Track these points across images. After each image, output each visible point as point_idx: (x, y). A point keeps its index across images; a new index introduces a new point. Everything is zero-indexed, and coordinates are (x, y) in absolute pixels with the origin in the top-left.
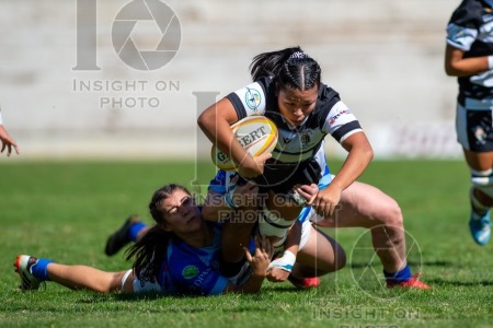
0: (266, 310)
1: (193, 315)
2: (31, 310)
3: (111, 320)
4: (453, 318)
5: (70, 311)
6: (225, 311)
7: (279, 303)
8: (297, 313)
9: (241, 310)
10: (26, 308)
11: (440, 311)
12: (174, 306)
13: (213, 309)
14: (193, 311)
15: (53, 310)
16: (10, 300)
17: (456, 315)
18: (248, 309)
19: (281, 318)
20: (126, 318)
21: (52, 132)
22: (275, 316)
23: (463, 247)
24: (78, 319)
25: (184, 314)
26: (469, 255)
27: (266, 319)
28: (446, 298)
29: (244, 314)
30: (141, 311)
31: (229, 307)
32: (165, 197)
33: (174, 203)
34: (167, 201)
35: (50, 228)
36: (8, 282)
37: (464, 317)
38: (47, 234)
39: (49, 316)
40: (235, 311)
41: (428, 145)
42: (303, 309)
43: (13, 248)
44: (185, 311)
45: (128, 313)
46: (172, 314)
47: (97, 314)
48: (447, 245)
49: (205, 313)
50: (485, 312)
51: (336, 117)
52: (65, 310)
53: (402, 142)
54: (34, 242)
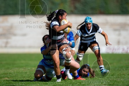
16: (20, 84)
21: (30, 47)
23: (122, 74)
26: (123, 75)
35: (30, 68)
38: (29, 70)
41: (114, 51)
43: (21, 73)
54: (26, 72)
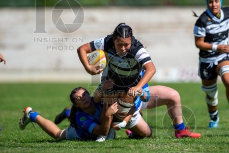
0: (123, 148)
1: (92, 150)
2: (22, 147)
3: (57, 151)
4: (204, 151)
5: (39, 148)
6: (106, 148)
7: (129, 145)
8: (137, 149)
9: (113, 148)
10: (20, 146)
11: (199, 148)
12: (84, 146)
13: (101, 147)
14: (92, 148)
15: (32, 147)
16: (13, 143)
17: (205, 150)
18: (116, 147)
19: (130, 151)
20: (63, 151)
22: (127, 150)
24: (43, 151)
25: (88, 149)
27: (123, 151)
28: (201, 143)
29: (114, 149)
30: (70, 148)
31: (108, 146)
32: (75, 92)
33: (79, 95)
34: (76, 94)
36: (12, 135)
37: (209, 151)
39: (30, 150)
40: (110, 148)
42: (139, 147)
44: (89, 148)
45: (64, 149)
46: (83, 149)
47: (51, 149)
48: (202, 120)
49: (97, 149)
50: (218, 149)
51: (140, 55)
52: (37, 147)
53: (183, 75)
